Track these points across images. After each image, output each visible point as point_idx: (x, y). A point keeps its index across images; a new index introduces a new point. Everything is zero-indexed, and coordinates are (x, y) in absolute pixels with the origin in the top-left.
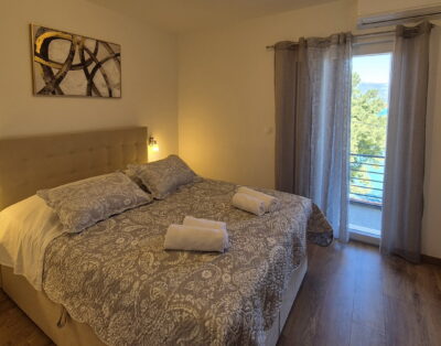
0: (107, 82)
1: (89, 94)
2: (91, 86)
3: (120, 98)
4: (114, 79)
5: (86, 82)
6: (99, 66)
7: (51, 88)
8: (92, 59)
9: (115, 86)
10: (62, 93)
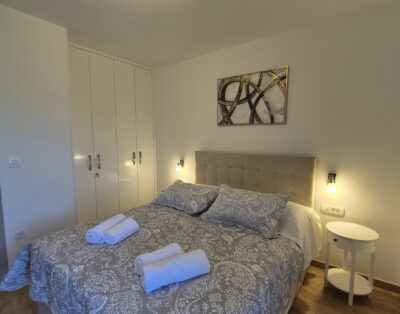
0: (269, 109)
1: (252, 122)
2: (254, 115)
3: (285, 123)
4: (278, 104)
5: (249, 112)
6: (261, 95)
7: (226, 120)
8: (255, 91)
9: (278, 112)
10: (232, 123)
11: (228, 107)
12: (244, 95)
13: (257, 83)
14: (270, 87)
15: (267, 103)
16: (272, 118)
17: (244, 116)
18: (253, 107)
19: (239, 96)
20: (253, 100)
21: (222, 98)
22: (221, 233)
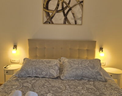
0: (74, 17)
1: (65, 23)
2: (66, 19)
3: (81, 24)
4: (79, 15)
5: (63, 18)
6: (70, 9)
7: (50, 20)
8: (67, 7)
9: (79, 19)
10: (53, 23)
11: (51, 14)
12: (60, 8)
13: (68, 2)
14: (75, 5)
15: (73, 14)
16: (76, 22)
17: (61, 19)
18: (65, 15)
19: (57, 8)
20: (66, 11)
21: (46, 7)
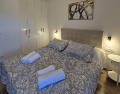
0: (86, 14)
1: (80, 19)
2: (81, 16)
3: (92, 19)
4: (90, 13)
6: (84, 9)
7: (71, 18)
8: (82, 8)
9: (90, 15)
10: (73, 19)
11: (72, 14)
12: (77, 9)
13: (82, 5)
14: (87, 6)
15: (86, 12)
16: (88, 17)
17: (78, 16)
18: (81, 14)
19: (76, 10)
20: (81, 11)
21: (70, 10)
22: (70, 60)
